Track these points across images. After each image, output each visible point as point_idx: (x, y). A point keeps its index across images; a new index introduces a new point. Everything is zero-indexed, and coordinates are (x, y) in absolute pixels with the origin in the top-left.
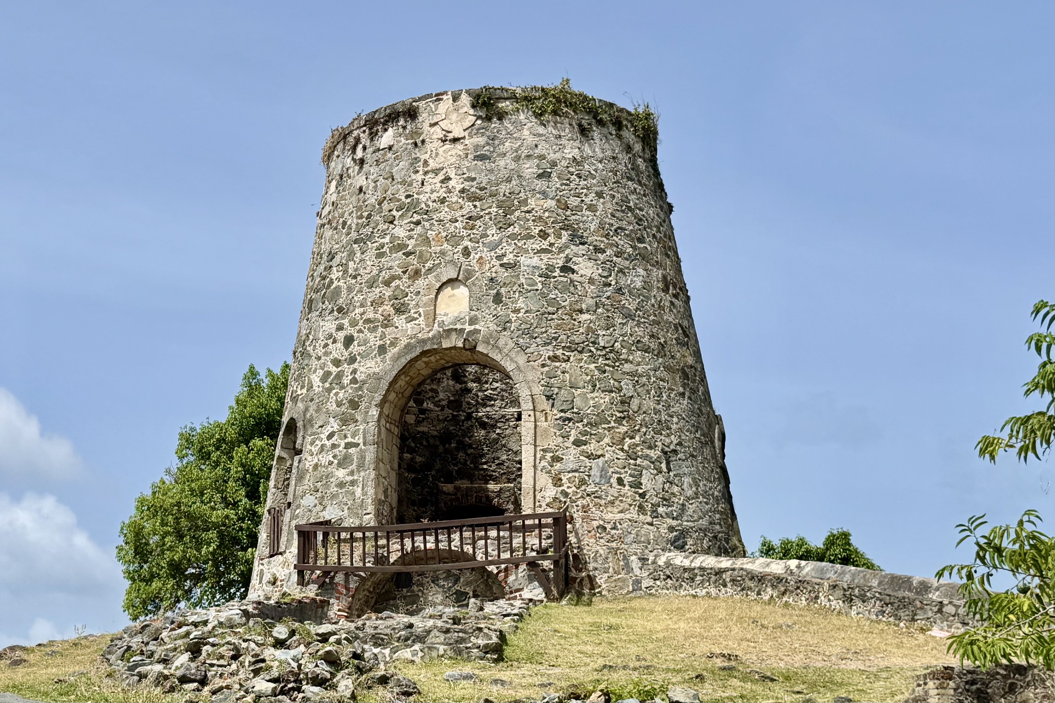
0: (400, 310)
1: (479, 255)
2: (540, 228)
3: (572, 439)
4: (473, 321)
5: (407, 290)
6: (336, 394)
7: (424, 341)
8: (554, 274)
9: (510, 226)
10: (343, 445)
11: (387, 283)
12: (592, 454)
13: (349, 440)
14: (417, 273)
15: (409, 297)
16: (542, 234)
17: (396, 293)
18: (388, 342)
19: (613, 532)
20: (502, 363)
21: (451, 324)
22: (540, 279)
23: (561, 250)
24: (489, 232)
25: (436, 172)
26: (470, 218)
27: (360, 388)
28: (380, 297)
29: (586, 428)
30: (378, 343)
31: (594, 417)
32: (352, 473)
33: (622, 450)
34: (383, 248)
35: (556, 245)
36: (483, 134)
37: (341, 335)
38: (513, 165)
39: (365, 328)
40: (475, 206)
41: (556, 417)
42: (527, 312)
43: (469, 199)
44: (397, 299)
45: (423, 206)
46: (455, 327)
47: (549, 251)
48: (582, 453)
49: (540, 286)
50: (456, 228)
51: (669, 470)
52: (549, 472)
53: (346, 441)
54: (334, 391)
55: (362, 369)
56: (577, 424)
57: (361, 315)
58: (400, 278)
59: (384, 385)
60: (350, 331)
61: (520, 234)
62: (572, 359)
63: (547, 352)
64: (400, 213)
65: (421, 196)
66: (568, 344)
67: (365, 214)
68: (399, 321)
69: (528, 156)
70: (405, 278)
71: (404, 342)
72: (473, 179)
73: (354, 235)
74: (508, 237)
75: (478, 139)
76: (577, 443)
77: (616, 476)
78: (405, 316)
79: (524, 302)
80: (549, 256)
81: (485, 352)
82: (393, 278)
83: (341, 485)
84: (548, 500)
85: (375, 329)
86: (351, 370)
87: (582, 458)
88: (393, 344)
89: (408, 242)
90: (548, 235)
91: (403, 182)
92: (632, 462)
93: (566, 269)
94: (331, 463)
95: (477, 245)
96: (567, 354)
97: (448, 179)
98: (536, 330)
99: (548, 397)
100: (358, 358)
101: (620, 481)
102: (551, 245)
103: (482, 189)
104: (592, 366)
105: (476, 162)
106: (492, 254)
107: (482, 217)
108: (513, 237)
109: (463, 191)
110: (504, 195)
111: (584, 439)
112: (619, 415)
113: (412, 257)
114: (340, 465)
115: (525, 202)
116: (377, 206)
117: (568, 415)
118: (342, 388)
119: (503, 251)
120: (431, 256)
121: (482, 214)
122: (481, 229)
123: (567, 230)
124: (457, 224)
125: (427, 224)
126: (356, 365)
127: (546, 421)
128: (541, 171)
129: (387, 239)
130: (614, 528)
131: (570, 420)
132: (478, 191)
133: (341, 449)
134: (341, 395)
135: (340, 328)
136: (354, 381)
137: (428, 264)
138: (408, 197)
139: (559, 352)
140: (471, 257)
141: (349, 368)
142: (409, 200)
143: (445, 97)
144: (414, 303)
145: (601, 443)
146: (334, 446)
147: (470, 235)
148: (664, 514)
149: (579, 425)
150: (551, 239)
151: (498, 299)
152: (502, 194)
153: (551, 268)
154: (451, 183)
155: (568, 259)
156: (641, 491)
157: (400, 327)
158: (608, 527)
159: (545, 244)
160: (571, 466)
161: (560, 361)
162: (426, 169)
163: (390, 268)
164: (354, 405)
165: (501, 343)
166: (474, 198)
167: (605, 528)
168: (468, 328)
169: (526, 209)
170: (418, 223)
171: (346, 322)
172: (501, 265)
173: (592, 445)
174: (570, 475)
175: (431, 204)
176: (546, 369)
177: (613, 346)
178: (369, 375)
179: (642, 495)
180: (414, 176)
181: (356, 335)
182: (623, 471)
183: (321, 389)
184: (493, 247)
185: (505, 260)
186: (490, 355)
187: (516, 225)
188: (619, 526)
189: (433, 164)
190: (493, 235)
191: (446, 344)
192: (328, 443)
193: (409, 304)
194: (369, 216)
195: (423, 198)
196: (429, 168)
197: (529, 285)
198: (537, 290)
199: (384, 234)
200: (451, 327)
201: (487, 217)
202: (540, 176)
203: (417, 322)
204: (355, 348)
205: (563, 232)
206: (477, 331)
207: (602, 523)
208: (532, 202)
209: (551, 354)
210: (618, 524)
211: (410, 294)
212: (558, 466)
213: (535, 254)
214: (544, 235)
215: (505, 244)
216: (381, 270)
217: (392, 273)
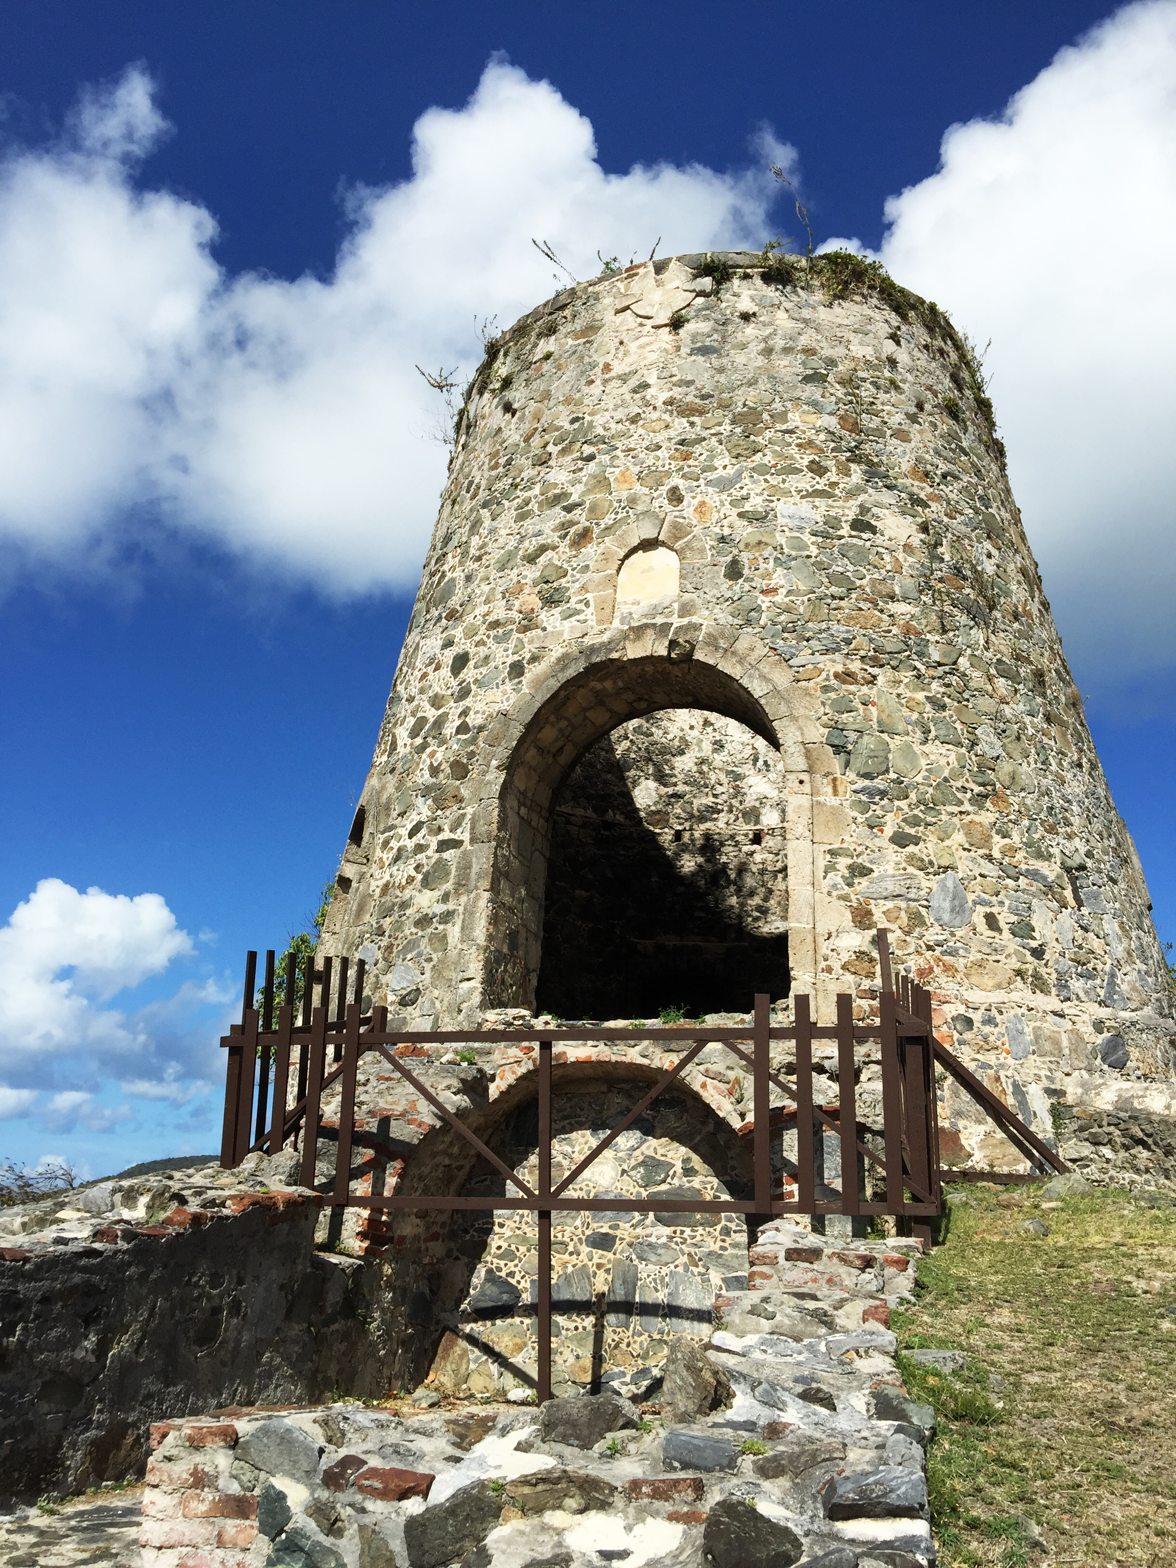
0: (551, 601)
1: (699, 498)
2: (811, 458)
3: (889, 831)
4: (686, 610)
5: (565, 566)
6: (432, 755)
7: (593, 649)
8: (839, 533)
9: (755, 452)
10: (434, 846)
11: (531, 559)
12: (931, 863)
13: (446, 835)
14: (584, 536)
15: (569, 578)
16: (814, 467)
17: (546, 573)
18: (528, 656)
19: (987, 1029)
20: (745, 682)
21: (645, 616)
22: (814, 539)
23: (851, 494)
24: (717, 463)
25: (624, 378)
26: (682, 443)
27: (473, 741)
28: (519, 582)
29: (916, 812)
30: (510, 660)
31: (931, 790)
32: (445, 898)
33: (989, 858)
34: (527, 504)
35: (841, 486)
36: (707, 318)
37: (448, 656)
38: (761, 361)
39: (488, 637)
40: (692, 424)
41: (854, 787)
42: (789, 593)
43: (682, 413)
44: (547, 582)
45: (600, 431)
46: (653, 621)
47: (830, 496)
48: (911, 859)
49: (814, 551)
50: (658, 458)
51: (1080, 904)
52: (845, 898)
53: (441, 837)
54: (428, 750)
55: (479, 706)
56: (896, 803)
57: (484, 616)
58: (554, 548)
59: (516, 731)
60: (462, 645)
61: (775, 466)
62: (880, 680)
63: (833, 664)
64: (560, 447)
65: (596, 418)
66: (872, 653)
67: (502, 461)
68: (551, 618)
69: (787, 350)
70: (564, 546)
71: (557, 652)
72: (689, 383)
73: (483, 495)
74: (753, 469)
75: (698, 325)
76: (900, 840)
77: (981, 910)
78: (559, 609)
79: (785, 576)
80: (830, 501)
81: (711, 662)
82: (543, 549)
83: (424, 921)
84: (845, 957)
85: (506, 637)
86: (460, 710)
87: (911, 870)
88: (534, 659)
89: (571, 490)
90: (826, 470)
91: (568, 401)
92: (1009, 881)
93: (860, 525)
94: (411, 880)
95: (695, 484)
96: (870, 670)
97: (645, 386)
98: (810, 624)
99: (838, 749)
100: (473, 687)
101: (991, 921)
102: (833, 485)
103: (704, 397)
104: (920, 696)
105: (693, 358)
106: (724, 496)
107: (705, 439)
108: (762, 470)
109: (670, 402)
110: (745, 405)
111: (912, 831)
112: (977, 789)
113: (578, 511)
114: (427, 883)
115: (782, 417)
116: (523, 444)
117: (879, 783)
118: (442, 742)
119: (744, 492)
120: (611, 505)
121: (705, 434)
122: (702, 458)
123: (859, 463)
124: (659, 453)
125: (605, 458)
126: (468, 702)
127: (835, 792)
128: (811, 372)
129: (537, 490)
130: (989, 1021)
131: (883, 794)
132: (697, 401)
133: (430, 852)
134: (439, 756)
135: (449, 643)
136: (463, 728)
137: (606, 520)
138: (574, 421)
139: (855, 666)
140: (685, 503)
141: (456, 708)
142: (576, 425)
143: (641, 271)
144: (577, 585)
145: (947, 843)
146: (420, 848)
147: (681, 469)
148: (1082, 995)
149: (903, 804)
150: (832, 476)
151: (734, 571)
152: (740, 404)
153: (833, 523)
154: (649, 393)
155: (864, 509)
156: (1034, 944)
157: (549, 629)
158: (977, 1017)
159: (821, 484)
160: (891, 887)
161: (856, 682)
162: (607, 376)
163: (539, 534)
164: (460, 770)
165: (742, 645)
166: (687, 411)
167: (969, 1022)
168: (677, 622)
169: (784, 427)
170: (591, 458)
171: (458, 632)
172: (741, 515)
173: (929, 845)
174: (890, 905)
175: (613, 426)
176: (833, 695)
177: (955, 663)
178: (491, 716)
179: (1038, 953)
180: (586, 390)
181: (472, 650)
182: (994, 899)
183: (408, 749)
184: (724, 485)
185: (747, 507)
186: (719, 667)
187: (767, 451)
188: (999, 1018)
189: (618, 368)
190: (725, 467)
191: (634, 651)
192: (410, 844)
193: (568, 589)
194: (509, 463)
195: (599, 420)
196: (613, 374)
197: (793, 548)
198: (809, 557)
199: (530, 484)
200: (645, 621)
201: (714, 439)
202: (807, 379)
203: (581, 617)
204: (469, 673)
205: (853, 466)
206: (697, 627)
207: (962, 1010)
208: (795, 419)
209: (840, 668)
210: (994, 1012)
211: (570, 572)
212: (863, 884)
213: (802, 497)
214: (817, 469)
215: (747, 481)
216: (523, 538)
217: (541, 540)
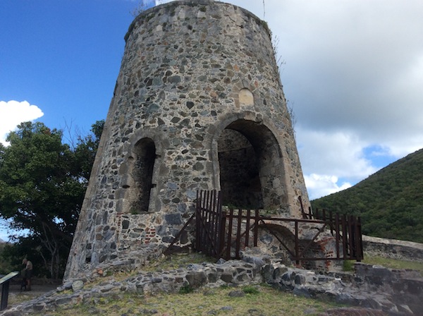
0: (222, 96)
1: (255, 80)
2: (271, 77)
3: (296, 173)
4: (257, 110)
5: (224, 87)
6: (186, 130)
7: (236, 114)
8: (278, 98)
10: (195, 158)
11: (213, 81)
13: (199, 156)
14: (228, 80)
16: (272, 79)
17: (218, 87)
18: (217, 110)
24: (257, 72)
25: (230, 37)
26: (249, 63)
27: (203, 130)
28: (209, 87)
30: (211, 110)
32: (204, 174)
34: (207, 64)
35: (276, 86)
37: (184, 101)
38: (260, 46)
39: (201, 100)
40: (250, 58)
41: (291, 162)
42: (275, 112)
44: (219, 90)
45: (226, 50)
46: (250, 111)
50: (244, 65)
53: (197, 156)
54: (184, 129)
55: (202, 120)
57: (197, 93)
58: (219, 81)
61: (267, 77)
63: (284, 132)
64: (214, 50)
65: (224, 45)
67: (192, 45)
68: (222, 101)
69: (263, 45)
70: (222, 81)
71: (226, 112)
72: (247, 46)
73: (185, 53)
74: (264, 76)
75: (246, 30)
78: (224, 99)
79: (273, 107)
80: (276, 90)
82: (215, 80)
83: (197, 179)
85: (207, 102)
86: (194, 120)
88: (219, 112)
89: (221, 65)
90: (274, 81)
91: (214, 36)
94: (187, 166)
95: (253, 76)
96: (288, 134)
97: (237, 42)
98: (279, 121)
99: (288, 153)
100: (199, 115)
105: (247, 39)
106: (260, 82)
107: (253, 64)
109: (244, 50)
110: (259, 57)
113: (224, 72)
114: (195, 168)
115: (265, 64)
116: (200, 43)
118: (190, 127)
119: (263, 82)
120: (234, 74)
121: (253, 62)
122: (253, 69)
124: (244, 63)
125: (229, 59)
126: (197, 118)
128: (267, 53)
129: (209, 60)
131: (294, 164)
132: (250, 52)
133: (194, 160)
134: (189, 132)
135: (182, 97)
136: (198, 125)
137: (233, 78)
138: (218, 43)
140: (252, 80)
142: (219, 45)
144: (228, 94)
146: (189, 158)
147: (250, 70)
149: (296, 167)
151: (265, 103)
153: (277, 95)
154: (238, 45)
157: (222, 104)
159: (274, 84)
160: (298, 186)
161: (287, 137)
162: (225, 34)
163: (213, 74)
164: (200, 138)
165: (270, 123)
166: (248, 54)
168: (257, 113)
169: (266, 67)
170: (225, 57)
171: (187, 95)
172: (264, 88)
175: (230, 50)
176: (285, 139)
178: (208, 125)
180: (220, 35)
181: (194, 102)
183: (172, 125)
184: (260, 78)
185: (265, 86)
187: (265, 72)
191: (247, 118)
192: (183, 156)
193: (226, 94)
194: (195, 47)
195: (226, 47)
196: (227, 34)
197: (273, 100)
198: (276, 103)
199: (206, 57)
200: (248, 110)
201: (255, 65)
202: (267, 55)
203: (231, 104)
204: (195, 109)
206: (261, 115)
211: (225, 90)
212: (295, 185)
213: (272, 87)
215: (263, 79)
216: (207, 74)
217: (214, 77)
